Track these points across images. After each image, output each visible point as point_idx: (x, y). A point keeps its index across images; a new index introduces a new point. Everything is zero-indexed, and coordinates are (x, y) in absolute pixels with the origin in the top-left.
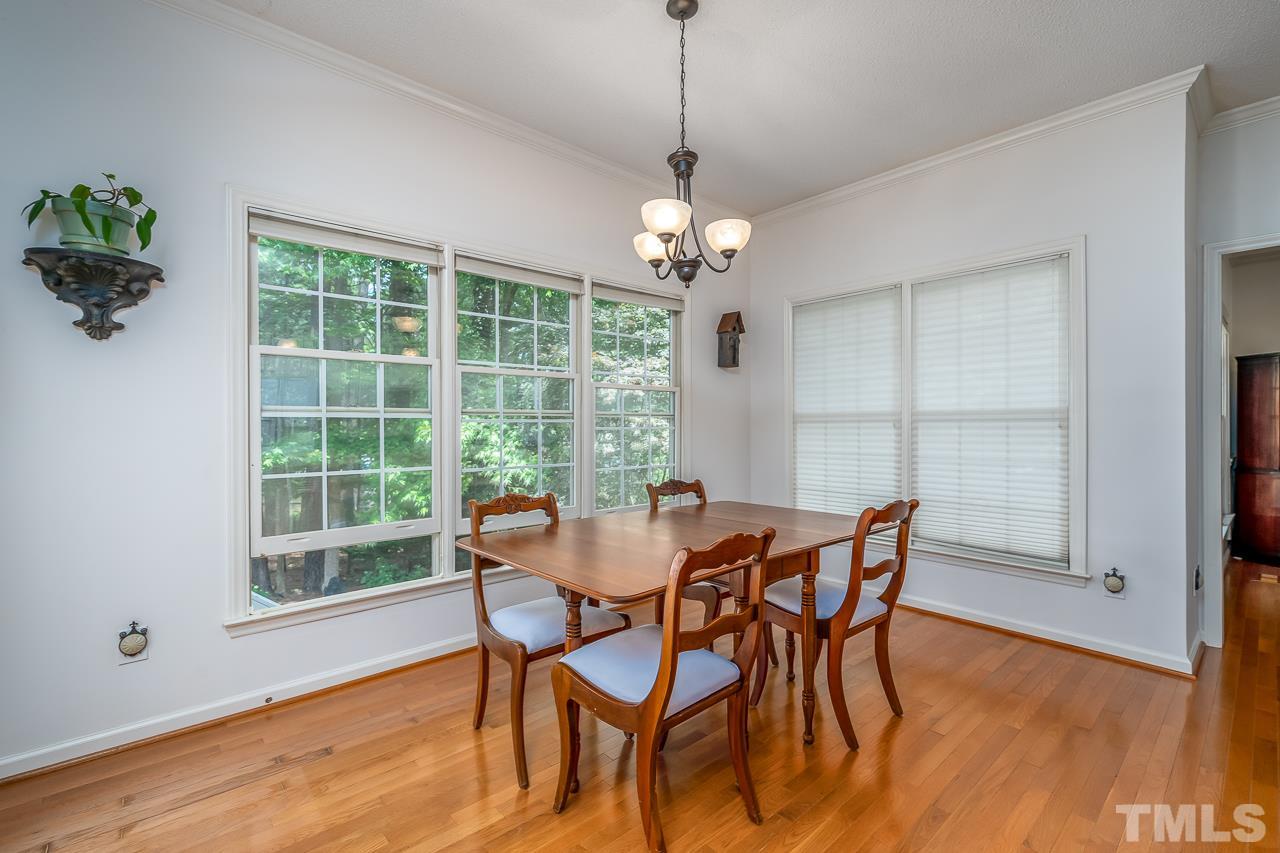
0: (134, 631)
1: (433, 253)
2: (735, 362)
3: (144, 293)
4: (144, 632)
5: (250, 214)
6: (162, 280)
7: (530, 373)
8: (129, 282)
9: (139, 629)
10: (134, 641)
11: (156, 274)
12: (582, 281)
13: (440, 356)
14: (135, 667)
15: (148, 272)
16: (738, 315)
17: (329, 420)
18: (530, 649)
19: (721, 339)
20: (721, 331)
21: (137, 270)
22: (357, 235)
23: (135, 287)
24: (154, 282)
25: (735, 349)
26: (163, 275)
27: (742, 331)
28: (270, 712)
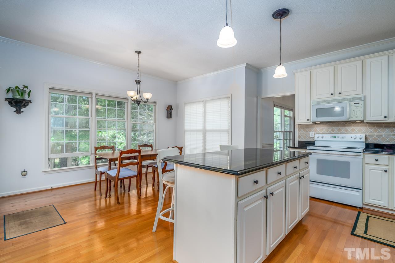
0: (24, 171)
1: (90, 95)
2: (170, 117)
3: (28, 105)
4: (26, 172)
5: (49, 88)
6: (31, 103)
7: (115, 120)
8: (25, 103)
9: (25, 171)
10: (24, 173)
11: (30, 102)
12: (128, 99)
13: (92, 117)
14: (24, 178)
15: (29, 101)
16: (171, 106)
17: (66, 130)
18: (102, 172)
19: (167, 112)
20: (167, 110)
21: (27, 101)
22: (72, 91)
23: (26, 104)
24: (30, 103)
25: (171, 114)
26: (31, 102)
27: (172, 110)
28: (52, 190)
